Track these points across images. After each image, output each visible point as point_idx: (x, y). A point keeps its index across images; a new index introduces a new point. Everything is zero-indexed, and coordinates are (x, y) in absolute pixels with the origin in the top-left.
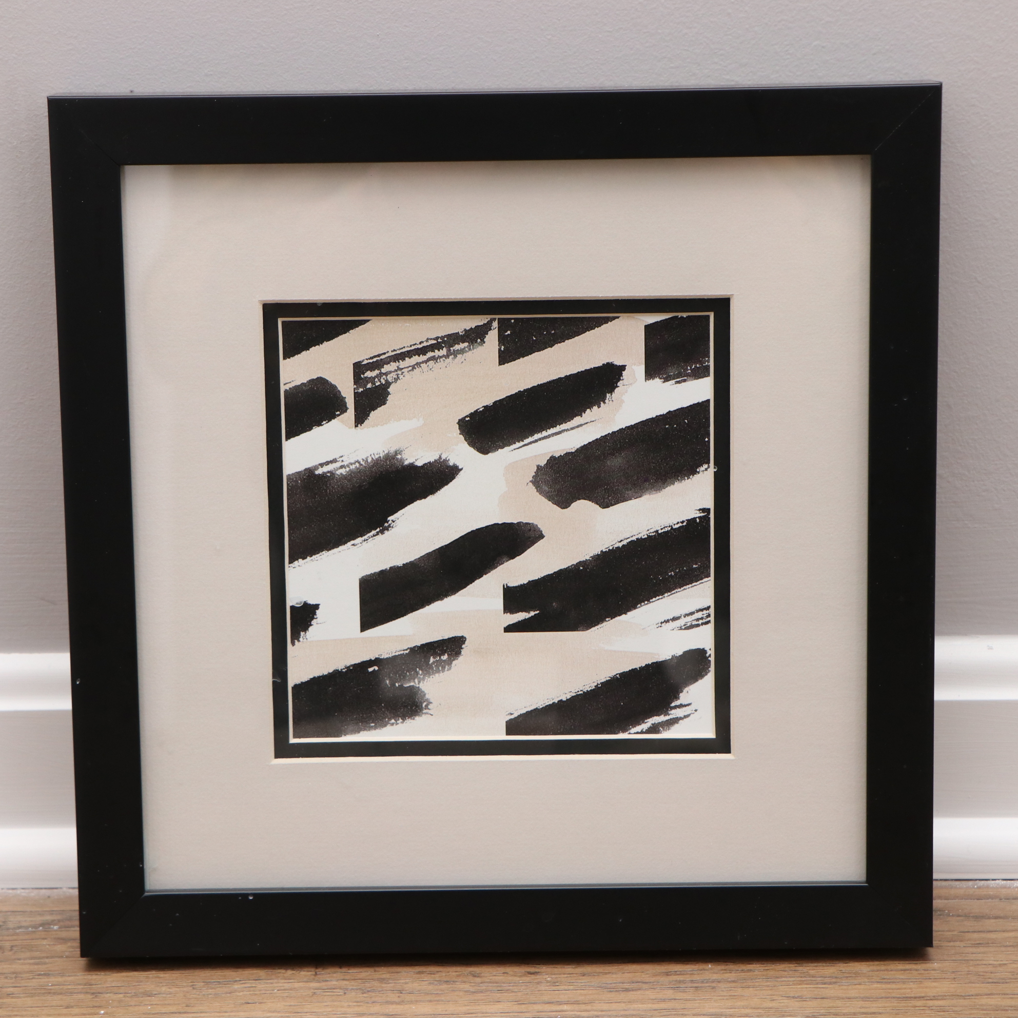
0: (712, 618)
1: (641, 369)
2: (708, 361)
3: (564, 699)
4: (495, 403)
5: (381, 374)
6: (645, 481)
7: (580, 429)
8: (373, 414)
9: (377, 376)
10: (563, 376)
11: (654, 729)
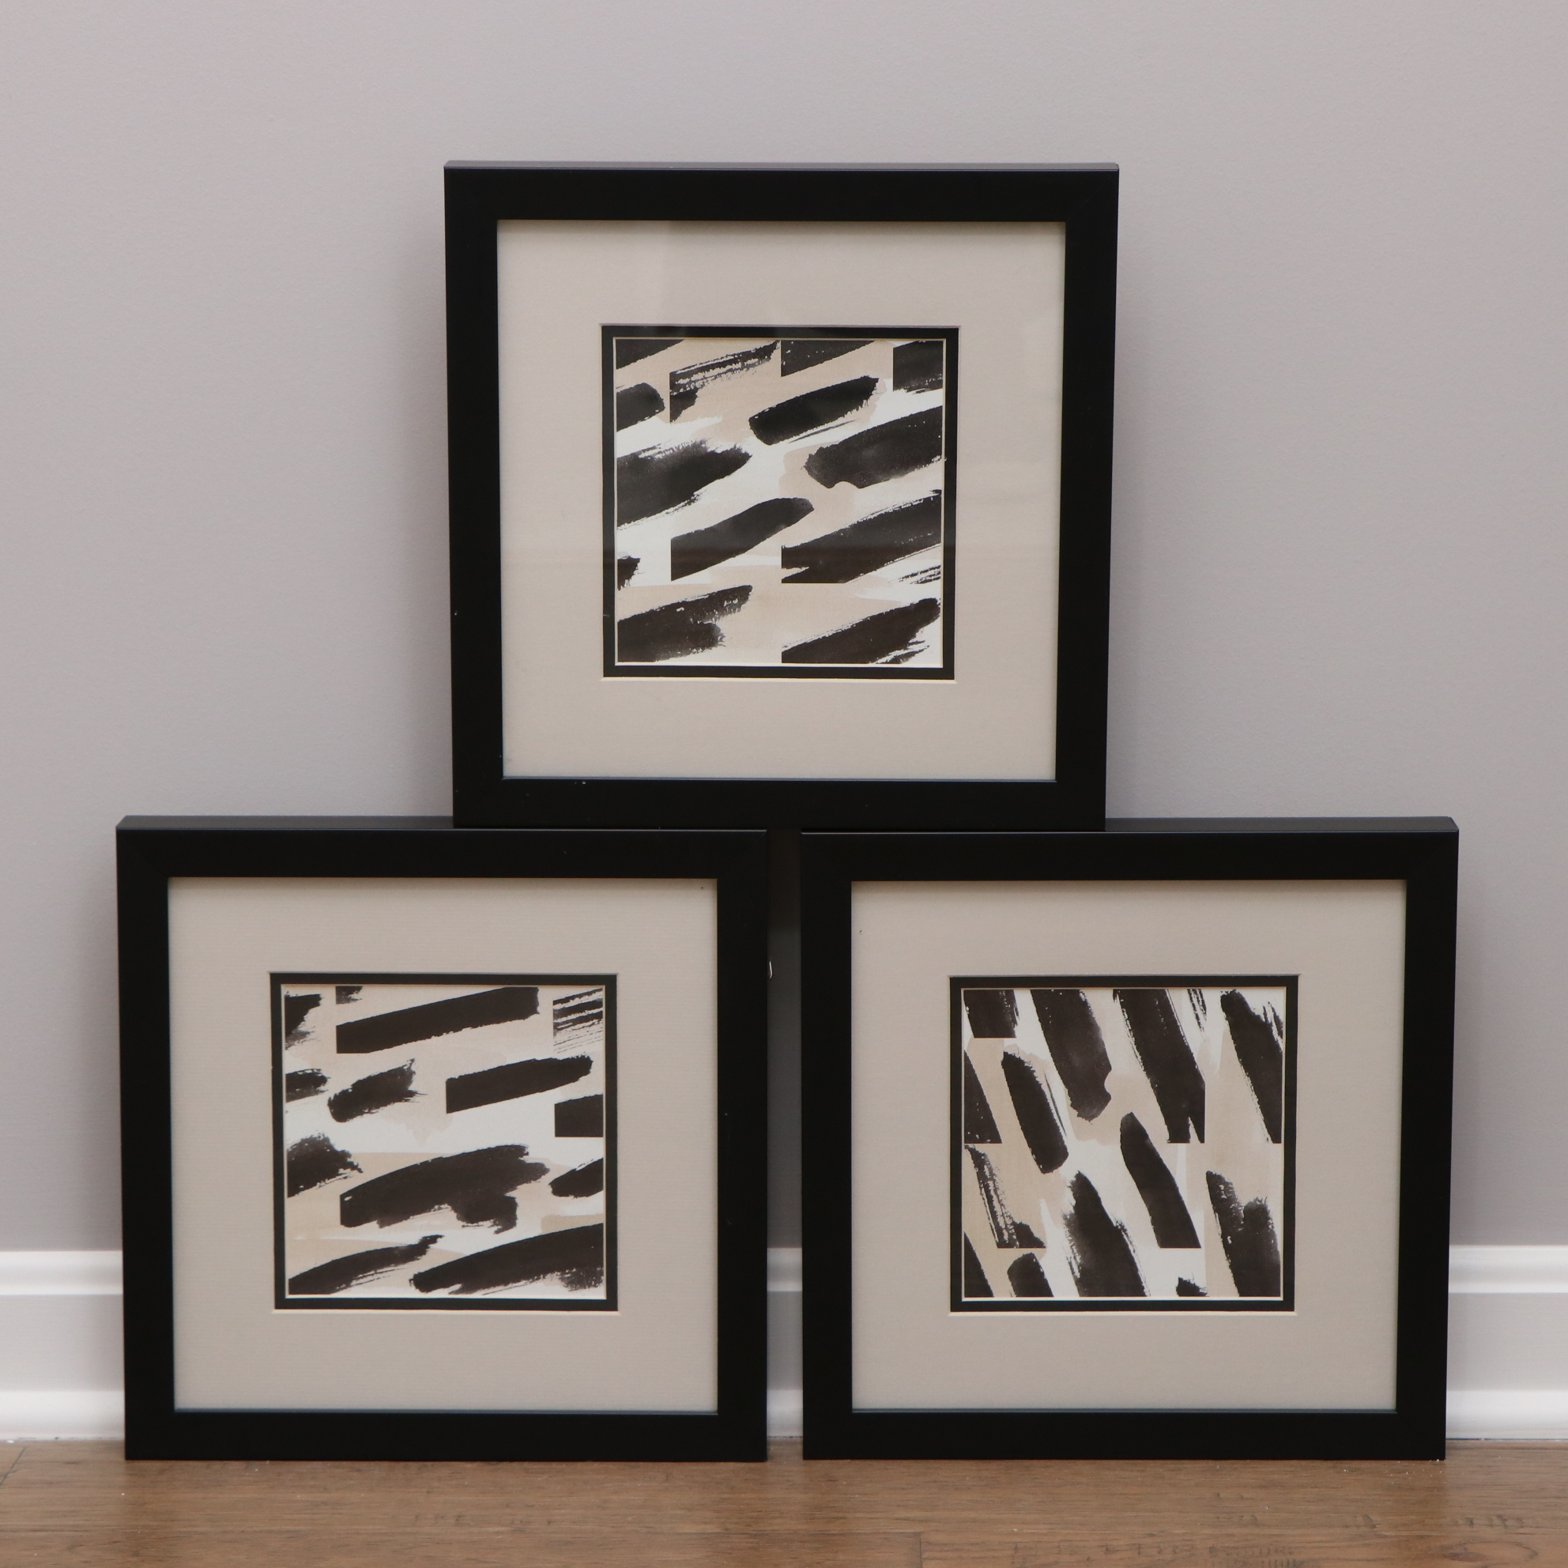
0: (942, 575)
1: (890, 382)
2: (942, 376)
3: (827, 636)
4: (778, 405)
5: (691, 382)
6: (892, 468)
7: (842, 426)
8: (684, 412)
9: (687, 383)
10: (830, 386)
11: (896, 660)
